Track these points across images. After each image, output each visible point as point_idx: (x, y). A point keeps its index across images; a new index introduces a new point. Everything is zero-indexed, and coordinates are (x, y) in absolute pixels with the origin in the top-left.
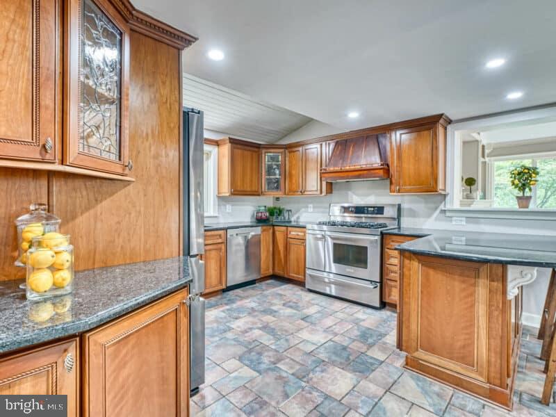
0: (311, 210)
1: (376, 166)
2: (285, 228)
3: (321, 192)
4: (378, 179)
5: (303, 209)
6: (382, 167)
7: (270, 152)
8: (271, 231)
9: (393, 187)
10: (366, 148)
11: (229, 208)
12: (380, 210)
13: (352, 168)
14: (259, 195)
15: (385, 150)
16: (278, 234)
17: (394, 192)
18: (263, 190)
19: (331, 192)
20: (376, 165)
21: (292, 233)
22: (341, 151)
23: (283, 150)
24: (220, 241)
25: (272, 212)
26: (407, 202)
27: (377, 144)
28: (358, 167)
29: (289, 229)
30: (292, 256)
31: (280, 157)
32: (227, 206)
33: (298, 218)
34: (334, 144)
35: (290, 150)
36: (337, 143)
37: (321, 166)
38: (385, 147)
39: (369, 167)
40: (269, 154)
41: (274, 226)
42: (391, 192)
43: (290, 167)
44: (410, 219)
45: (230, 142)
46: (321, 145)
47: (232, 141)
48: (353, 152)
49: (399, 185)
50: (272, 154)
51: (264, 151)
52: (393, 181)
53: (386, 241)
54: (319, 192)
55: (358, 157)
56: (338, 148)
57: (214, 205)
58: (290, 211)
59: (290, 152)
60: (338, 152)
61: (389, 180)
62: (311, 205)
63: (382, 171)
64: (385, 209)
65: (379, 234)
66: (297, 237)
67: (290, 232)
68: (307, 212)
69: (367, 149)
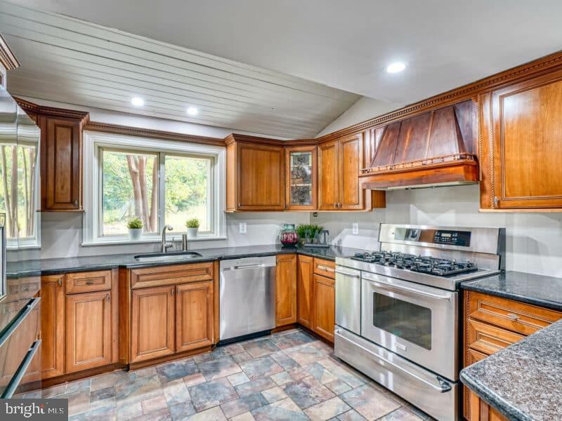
0: (356, 231)
1: (449, 160)
2: (311, 258)
3: (364, 207)
4: (457, 183)
5: (346, 230)
6: (462, 161)
7: (296, 152)
8: (294, 261)
9: (486, 197)
10: (432, 131)
11: (243, 227)
12: (463, 238)
13: (409, 166)
14: (282, 210)
15: (471, 131)
16: (303, 266)
17: (489, 207)
18: (288, 203)
19: (384, 206)
20: (451, 159)
21: (319, 267)
22: (391, 141)
23: (314, 147)
24: (207, 277)
25: (302, 232)
26: (518, 225)
27: (453, 122)
28: (418, 165)
29: (316, 260)
30: (321, 302)
31: (310, 157)
32: (241, 226)
33: (340, 241)
34: (382, 130)
35: (323, 145)
36: (386, 128)
37: (364, 167)
38: (469, 125)
39: (437, 162)
40: (295, 154)
41: (298, 254)
42: (481, 208)
43: (324, 170)
44: (525, 256)
45: (236, 140)
46: (364, 134)
47: (239, 138)
48: (411, 141)
49: (500, 194)
50: (299, 154)
51: (288, 150)
52: (488, 186)
53: (470, 303)
54: (361, 206)
55: (419, 147)
56: (388, 135)
57: (221, 224)
58: (327, 232)
59: (323, 149)
60: (388, 143)
61: (478, 187)
62: (356, 225)
63: (462, 168)
64: (472, 236)
65: (453, 288)
66: (325, 274)
67: (317, 265)
68: (352, 234)
69: (436, 132)
